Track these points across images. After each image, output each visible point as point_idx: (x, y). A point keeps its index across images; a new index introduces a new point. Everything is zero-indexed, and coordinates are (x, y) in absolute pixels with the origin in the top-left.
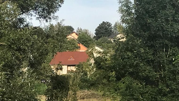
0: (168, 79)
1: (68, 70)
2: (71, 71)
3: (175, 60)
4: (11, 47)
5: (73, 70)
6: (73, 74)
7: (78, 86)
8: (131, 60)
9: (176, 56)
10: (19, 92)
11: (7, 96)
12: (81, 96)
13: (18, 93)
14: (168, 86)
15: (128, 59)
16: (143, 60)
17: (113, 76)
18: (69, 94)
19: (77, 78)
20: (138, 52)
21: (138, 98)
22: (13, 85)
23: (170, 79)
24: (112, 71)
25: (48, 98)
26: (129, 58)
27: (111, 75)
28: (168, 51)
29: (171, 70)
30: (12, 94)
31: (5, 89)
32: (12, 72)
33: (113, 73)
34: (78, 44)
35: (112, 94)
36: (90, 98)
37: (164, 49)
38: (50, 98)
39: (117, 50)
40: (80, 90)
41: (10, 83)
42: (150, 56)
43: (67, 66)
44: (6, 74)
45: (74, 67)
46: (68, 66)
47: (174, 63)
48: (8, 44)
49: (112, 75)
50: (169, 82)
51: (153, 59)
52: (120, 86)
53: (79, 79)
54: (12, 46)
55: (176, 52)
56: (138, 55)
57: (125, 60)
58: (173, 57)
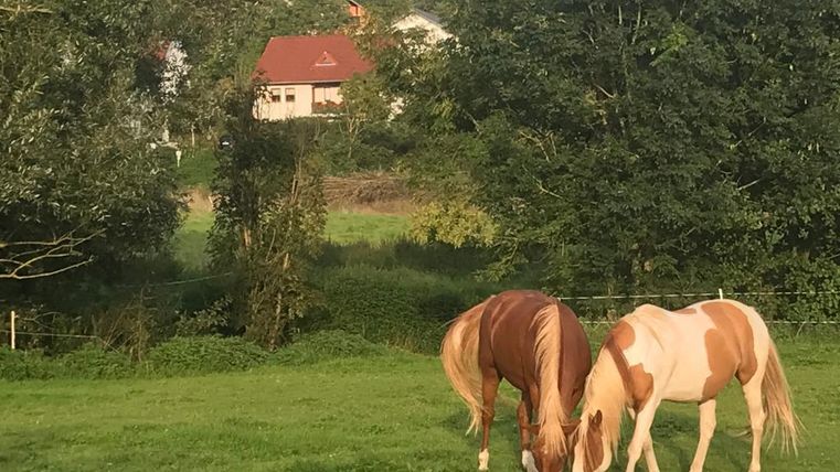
0: (634, 119)
1: (317, 101)
2: (326, 106)
3: (658, 53)
4: (67, 19)
5: (333, 103)
6: (332, 115)
7: (352, 157)
8: (505, 57)
9: (661, 37)
10: (103, 179)
11: (59, 192)
12: (360, 192)
13: (98, 183)
14: (634, 146)
15: (494, 53)
16: (546, 56)
17: (443, 115)
18: (294, 184)
19: (346, 129)
20: (528, 27)
21: (530, 191)
22: (83, 156)
23: (641, 122)
24: (440, 100)
25: (223, 200)
26: (496, 51)
27: (437, 112)
28: (636, 23)
29: (645, 88)
30: (76, 186)
31: (50, 170)
32: (76, 110)
33: (444, 105)
34: (349, 8)
35: (443, 178)
36: (394, 197)
37: (620, 17)
38: (228, 198)
39: (454, 22)
40: (358, 171)
41: (69, 147)
42: (572, 42)
43: (310, 87)
44: (54, 117)
45: (336, 89)
46: (317, 85)
47: (653, 64)
48: (57, 10)
49: (441, 113)
50: (637, 133)
51: (580, 53)
52: (471, 149)
53: (354, 131)
54: (73, 18)
55: (661, 24)
56: (527, 39)
57: (482, 59)
58: (651, 44)
